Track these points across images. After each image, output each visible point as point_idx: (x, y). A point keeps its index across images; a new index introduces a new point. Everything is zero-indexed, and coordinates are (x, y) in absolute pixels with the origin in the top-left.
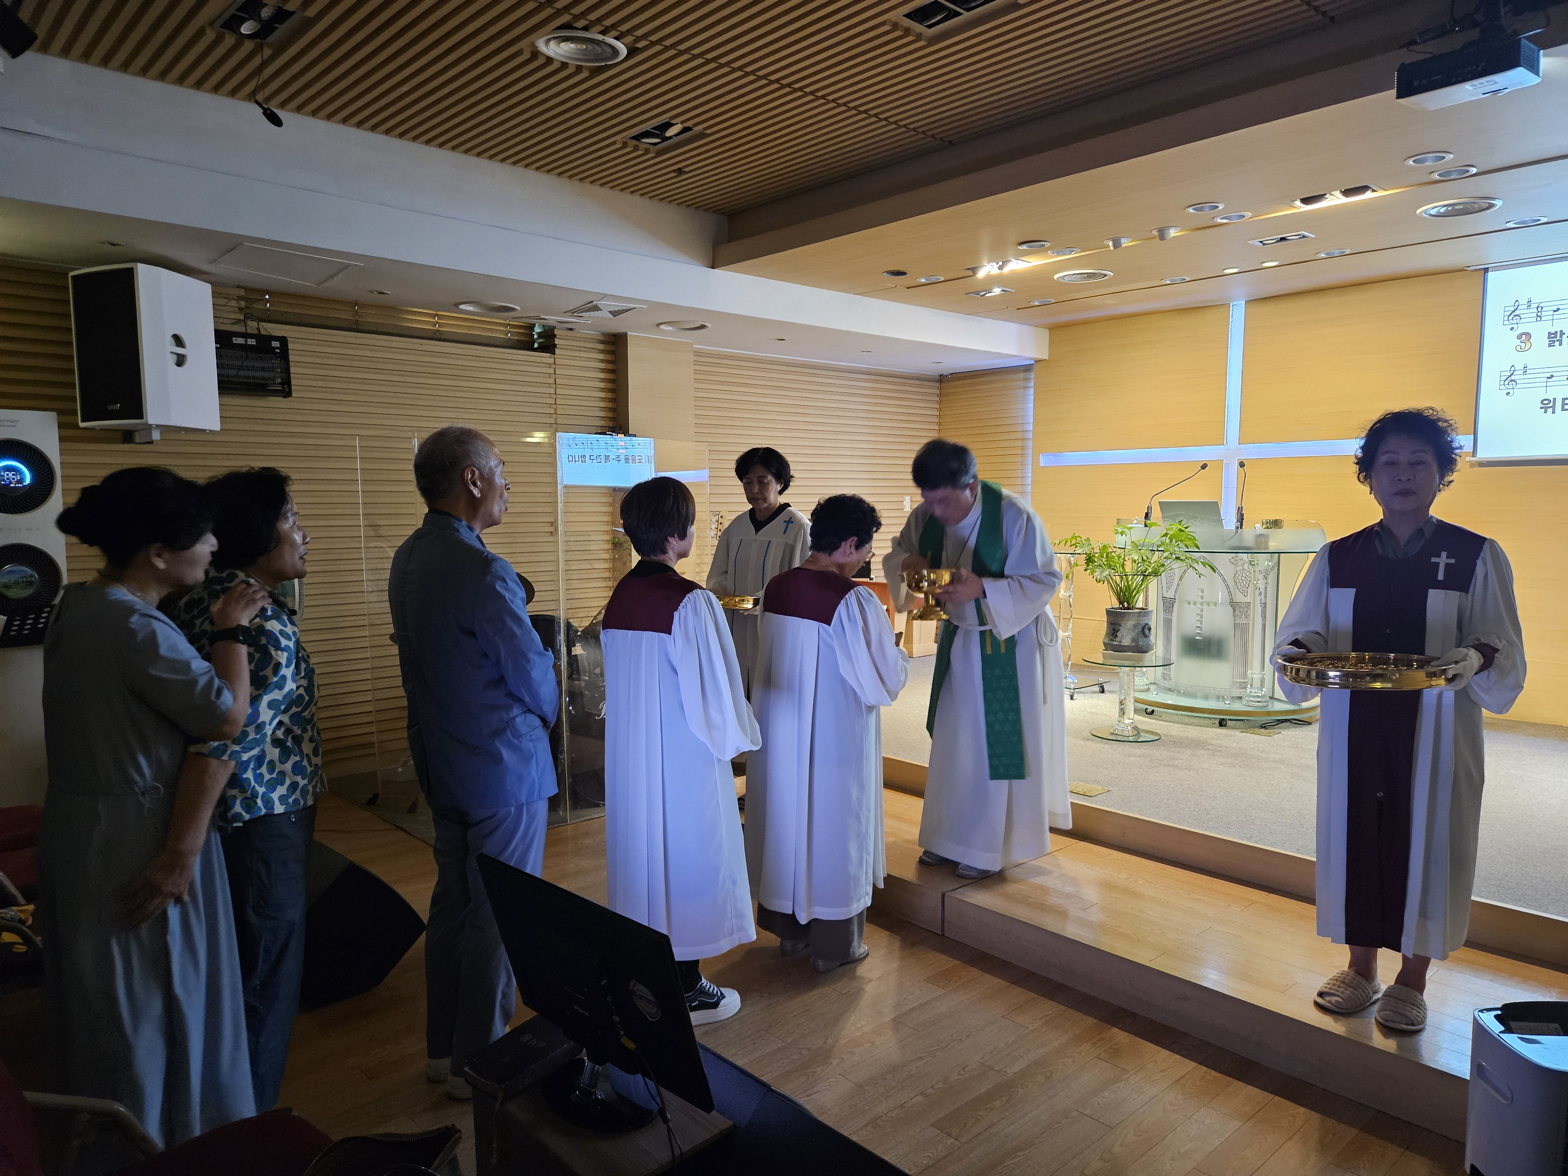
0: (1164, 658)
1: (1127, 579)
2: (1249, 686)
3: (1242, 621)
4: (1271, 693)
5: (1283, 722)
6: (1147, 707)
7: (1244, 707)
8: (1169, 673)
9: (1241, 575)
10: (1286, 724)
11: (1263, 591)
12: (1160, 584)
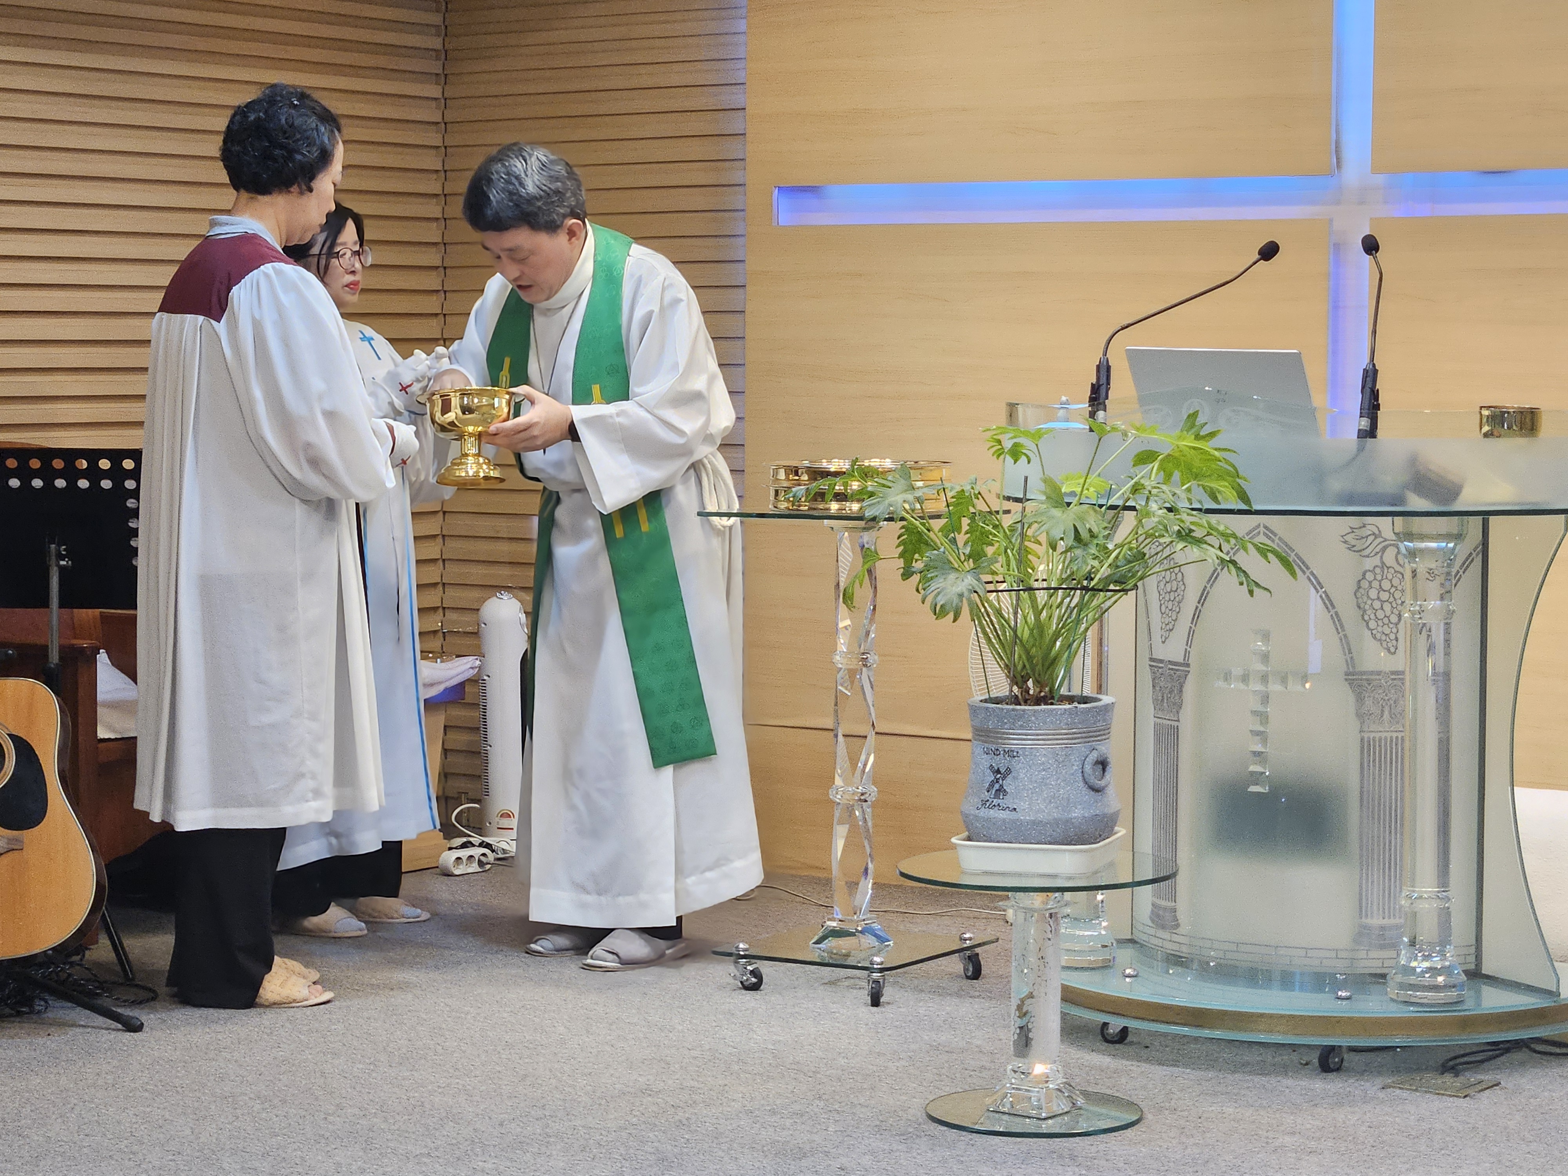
0: (1157, 860)
1: (1033, 600)
2: (1405, 939)
3: (1381, 731)
4: (1472, 959)
5: (1507, 1051)
6: (1102, 1018)
7: (1393, 1007)
8: (1171, 904)
9: (1376, 584)
10: (1517, 1056)
11: (1439, 637)
12: (1141, 613)
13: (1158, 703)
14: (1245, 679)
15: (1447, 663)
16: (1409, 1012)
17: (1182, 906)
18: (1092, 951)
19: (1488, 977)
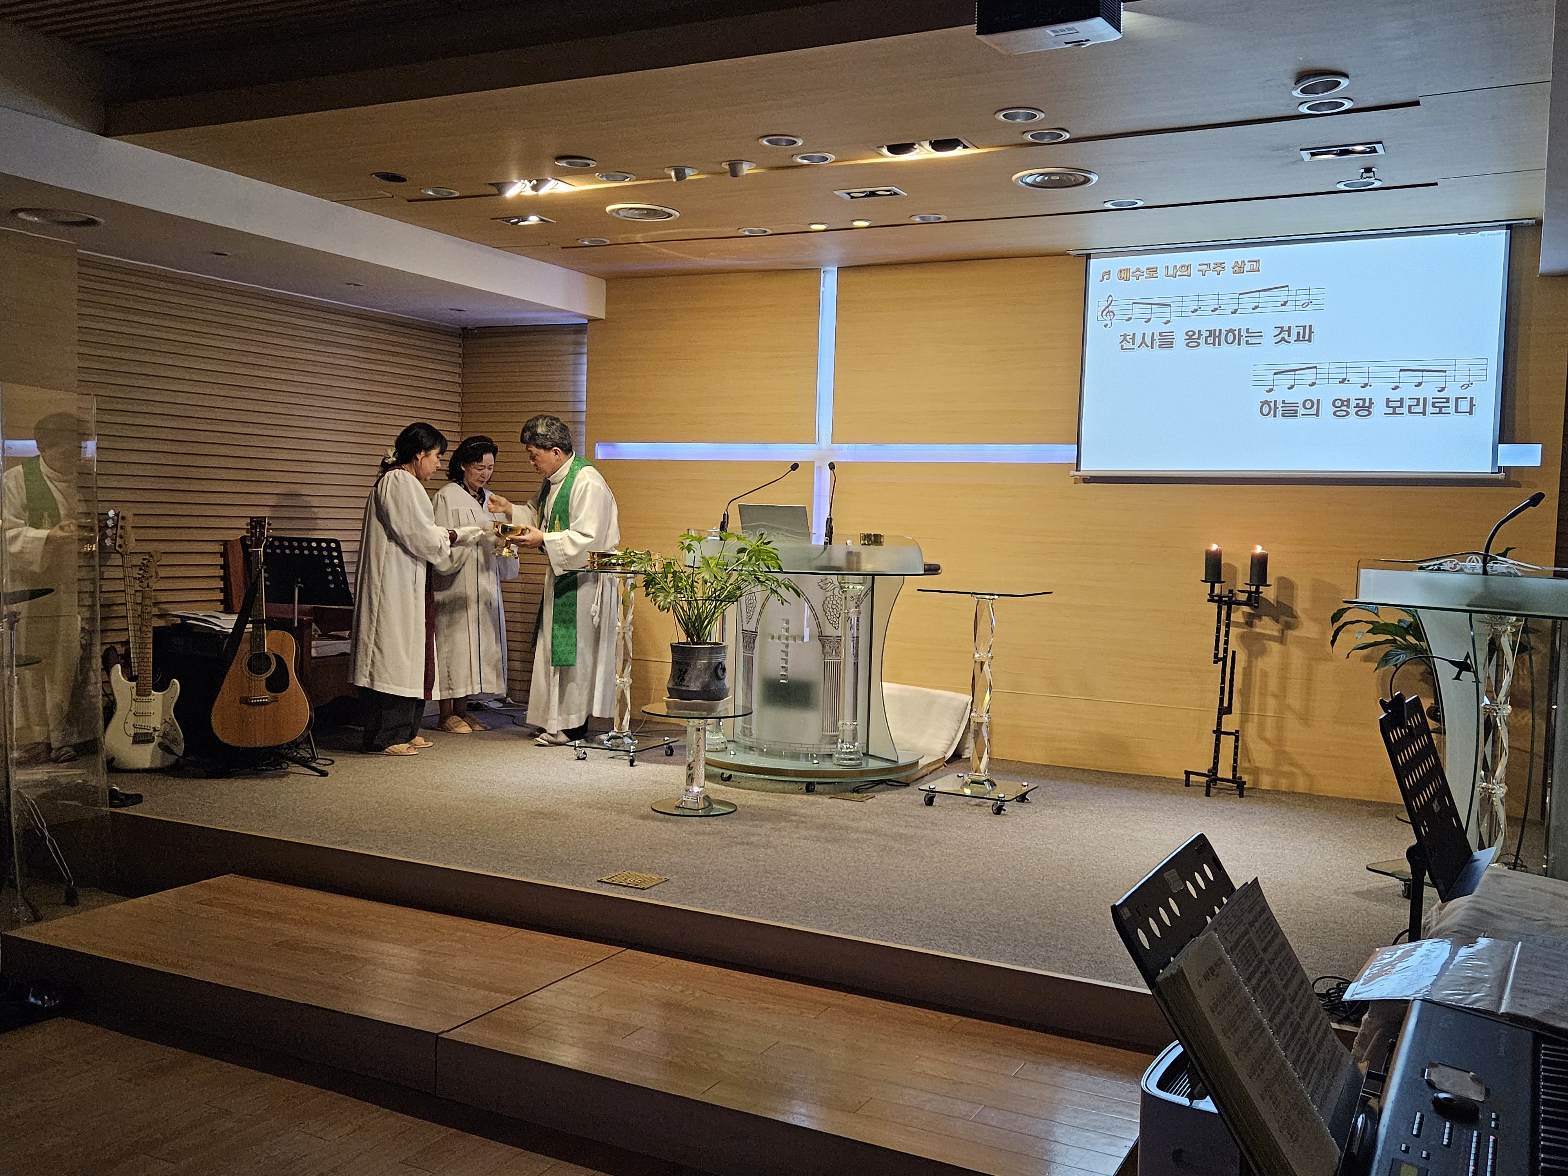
0: (744, 707)
1: (697, 604)
2: (840, 740)
3: (832, 660)
4: (865, 748)
5: (878, 784)
6: (722, 771)
7: (835, 767)
8: (749, 726)
9: (831, 602)
10: (881, 786)
11: (854, 622)
12: (739, 611)
13: (745, 647)
14: (779, 638)
15: (858, 633)
16: (840, 769)
17: (754, 727)
18: (718, 744)
19: (871, 755)
